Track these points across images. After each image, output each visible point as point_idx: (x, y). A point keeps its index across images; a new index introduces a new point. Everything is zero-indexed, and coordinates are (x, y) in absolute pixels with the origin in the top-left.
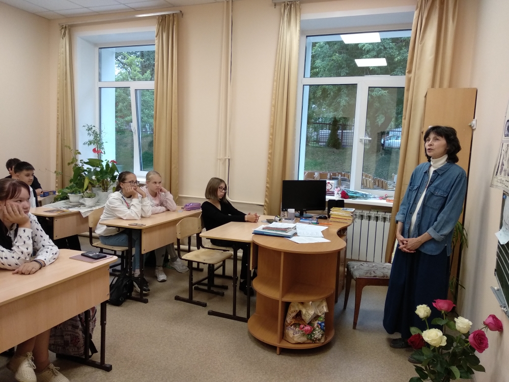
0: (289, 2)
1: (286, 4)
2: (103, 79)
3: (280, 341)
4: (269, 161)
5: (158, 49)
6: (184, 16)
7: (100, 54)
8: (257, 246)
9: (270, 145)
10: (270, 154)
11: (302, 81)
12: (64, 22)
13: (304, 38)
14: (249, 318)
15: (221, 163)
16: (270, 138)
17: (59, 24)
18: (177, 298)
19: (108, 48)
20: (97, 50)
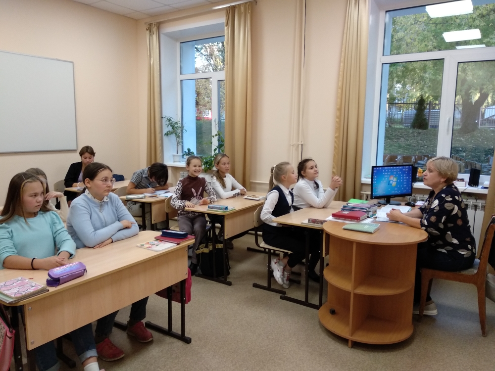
2: (184, 72)
3: (352, 335)
4: (336, 145)
5: (228, 40)
6: (257, 3)
7: (181, 48)
8: (328, 235)
9: (336, 128)
10: (336, 137)
11: (381, 59)
12: (149, 21)
13: (382, 14)
14: (321, 306)
15: (294, 149)
16: (337, 122)
17: (145, 23)
18: (255, 286)
19: (188, 42)
20: (178, 44)
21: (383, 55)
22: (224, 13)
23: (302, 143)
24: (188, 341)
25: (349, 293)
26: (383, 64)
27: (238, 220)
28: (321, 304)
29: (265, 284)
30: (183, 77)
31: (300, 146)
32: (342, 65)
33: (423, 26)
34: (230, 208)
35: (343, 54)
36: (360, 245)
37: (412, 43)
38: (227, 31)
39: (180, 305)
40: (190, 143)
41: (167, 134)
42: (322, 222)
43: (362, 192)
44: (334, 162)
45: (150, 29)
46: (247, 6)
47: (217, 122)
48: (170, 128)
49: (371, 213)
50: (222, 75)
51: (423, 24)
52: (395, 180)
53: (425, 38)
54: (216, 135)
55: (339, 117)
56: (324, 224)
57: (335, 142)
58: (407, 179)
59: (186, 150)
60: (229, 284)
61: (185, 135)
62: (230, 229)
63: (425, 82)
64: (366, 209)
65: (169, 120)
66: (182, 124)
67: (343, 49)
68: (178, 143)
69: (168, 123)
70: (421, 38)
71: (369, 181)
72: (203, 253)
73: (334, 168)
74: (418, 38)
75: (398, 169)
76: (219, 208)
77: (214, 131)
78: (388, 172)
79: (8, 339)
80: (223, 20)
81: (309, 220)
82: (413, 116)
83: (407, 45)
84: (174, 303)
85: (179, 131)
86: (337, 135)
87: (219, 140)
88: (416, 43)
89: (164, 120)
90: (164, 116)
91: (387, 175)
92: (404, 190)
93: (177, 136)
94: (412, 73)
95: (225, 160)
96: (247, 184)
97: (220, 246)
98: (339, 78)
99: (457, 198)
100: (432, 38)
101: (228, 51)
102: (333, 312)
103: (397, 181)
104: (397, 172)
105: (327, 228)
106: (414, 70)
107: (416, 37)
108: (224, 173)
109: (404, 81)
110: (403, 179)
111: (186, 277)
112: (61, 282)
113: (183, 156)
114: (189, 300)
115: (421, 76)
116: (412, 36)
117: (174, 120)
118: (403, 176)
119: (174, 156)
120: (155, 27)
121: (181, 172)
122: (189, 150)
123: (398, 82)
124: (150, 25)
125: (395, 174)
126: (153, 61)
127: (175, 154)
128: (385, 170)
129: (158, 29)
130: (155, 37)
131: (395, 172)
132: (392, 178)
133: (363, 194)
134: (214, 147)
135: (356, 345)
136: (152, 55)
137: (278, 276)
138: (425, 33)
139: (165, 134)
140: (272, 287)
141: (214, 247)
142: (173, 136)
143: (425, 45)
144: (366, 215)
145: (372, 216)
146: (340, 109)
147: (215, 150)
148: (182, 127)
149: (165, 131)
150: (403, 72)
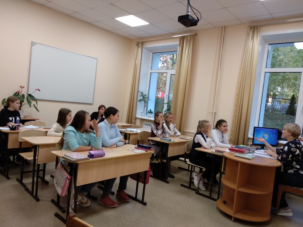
0: (253, 26)
1: (251, 27)
2: (153, 68)
3: (235, 214)
4: (234, 114)
5: (179, 53)
6: (197, 35)
7: (153, 56)
8: (226, 158)
9: (236, 105)
10: (235, 110)
11: (264, 70)
12: (138, 41)
13: (267, 45)
14: (219, 199)
15: (210, 115)
16: (236, 101)
17: (136, 42)
18: (182, 185)
19: (156, 53)
20: (151, 54)
21: (266, 68)
22: (178, 40)
23: (215, 112)
24: (145, 204)
25: (234, 190)
26: (265, 72)
27: (176, 148)
28: (218, 198)
29: (188, 185)
30: (152, 71)
31: (214, 113)
32: (241, 71)
33: (296, 54)
34: (172, 140)
35: (242, 65)
36: (243, 164)
37: (288, 63)
38: (179, 49)
39: (143, 184)
40: (151, 106)
41: (140, 101)
42: (223, 152)
43: (248, 143)
44: (233, 124)
45: (138, 45)
46: (191, 36)
47: (168, 97)
48: (142, 98)
49: (251, 151)
50: (173, 72)
51: (296, 52)
52: (267, 136)
53: (297, 60)
54: (167, 103)
55: (238, 99)
56: (224, 153)
57: (234, 113)
58: (274, 137)
59: (149, 110)
60: (168, 182)
61: (149, 102)
62: (171, 152)
63: (296, 87)
64: (248, 148)
65: (142, 93)
66: (148, 96)
67: (243, 63)
68: (145, 106)
69: (141, 95)
70: (294, 60)
71: (252, 137)
72: (155, 163)
73: (232, 127)
74: (292, 60)
75: (270, 130)
76: (167, 140)
77: (166, 101)
78: (264, 131)
79: (68, 180)
80: (177, 43)
81: (216, 150)
82: (287, 107)
83: (285, 64)
84: (140, 183)
85: (146, 99)
86: (236, 109)
87: (168, 106)
88: (291, 63)
89: (139, 93)
90: (139, 91)
91: (263, 133)
92: (272, 142)
93: (145, 102)
94: (288, 81)
95: (171, 116)
96: (182, 131)
97: (165, 161)
98: (239, 78)
99: (298, 145)
100: (301, 61)
101: (178, 59)
102: (225, 203)
103: (268, 137)
104: (269, 132)
105: (226, 155)
106: (289, 79)
107: (291, 59)
108: (169, 123)
109: (282, 85)
110: (272, 136)
111: (148, 170)
112: (94, 157)
113: (147, 113)
114: (148, 183)
115: (293, 83)
116: (289, 59)
117: (144, 94)
118: (272, 135)
119: (142, 113)
120: (141, 44)
121: (145, 122)
122: (150, 110)
123: (279, 86)
124: (138, 43)
125: (267, 133)
126: (138, 62)
127: (143, 112)
128: (262, 130)
129: (142, 45)
130: (140, 49)
131: (268, 131)
132: (265, 135)
133: (249, 144)
134: (164, 110)
135: (237, 220)
136: (137, 58)
137: (196, 183)
138: (297, 57)
139: (139, 101)
140: (192, 187)
141: (161, 161)
142: (143, 102)
143: (297, 65)
144: (248, 151)
145: (251, 153)
146: (238, 95)
147: (165, 111)
148: (148, 98)
149: (139, 99)
150: (282, 80)
